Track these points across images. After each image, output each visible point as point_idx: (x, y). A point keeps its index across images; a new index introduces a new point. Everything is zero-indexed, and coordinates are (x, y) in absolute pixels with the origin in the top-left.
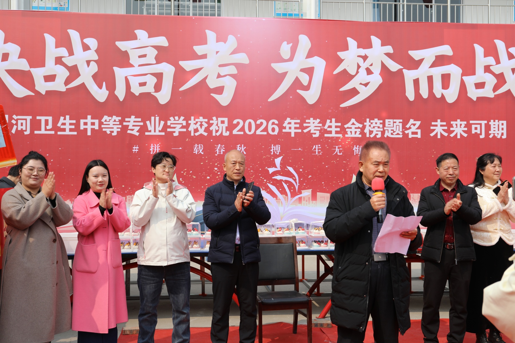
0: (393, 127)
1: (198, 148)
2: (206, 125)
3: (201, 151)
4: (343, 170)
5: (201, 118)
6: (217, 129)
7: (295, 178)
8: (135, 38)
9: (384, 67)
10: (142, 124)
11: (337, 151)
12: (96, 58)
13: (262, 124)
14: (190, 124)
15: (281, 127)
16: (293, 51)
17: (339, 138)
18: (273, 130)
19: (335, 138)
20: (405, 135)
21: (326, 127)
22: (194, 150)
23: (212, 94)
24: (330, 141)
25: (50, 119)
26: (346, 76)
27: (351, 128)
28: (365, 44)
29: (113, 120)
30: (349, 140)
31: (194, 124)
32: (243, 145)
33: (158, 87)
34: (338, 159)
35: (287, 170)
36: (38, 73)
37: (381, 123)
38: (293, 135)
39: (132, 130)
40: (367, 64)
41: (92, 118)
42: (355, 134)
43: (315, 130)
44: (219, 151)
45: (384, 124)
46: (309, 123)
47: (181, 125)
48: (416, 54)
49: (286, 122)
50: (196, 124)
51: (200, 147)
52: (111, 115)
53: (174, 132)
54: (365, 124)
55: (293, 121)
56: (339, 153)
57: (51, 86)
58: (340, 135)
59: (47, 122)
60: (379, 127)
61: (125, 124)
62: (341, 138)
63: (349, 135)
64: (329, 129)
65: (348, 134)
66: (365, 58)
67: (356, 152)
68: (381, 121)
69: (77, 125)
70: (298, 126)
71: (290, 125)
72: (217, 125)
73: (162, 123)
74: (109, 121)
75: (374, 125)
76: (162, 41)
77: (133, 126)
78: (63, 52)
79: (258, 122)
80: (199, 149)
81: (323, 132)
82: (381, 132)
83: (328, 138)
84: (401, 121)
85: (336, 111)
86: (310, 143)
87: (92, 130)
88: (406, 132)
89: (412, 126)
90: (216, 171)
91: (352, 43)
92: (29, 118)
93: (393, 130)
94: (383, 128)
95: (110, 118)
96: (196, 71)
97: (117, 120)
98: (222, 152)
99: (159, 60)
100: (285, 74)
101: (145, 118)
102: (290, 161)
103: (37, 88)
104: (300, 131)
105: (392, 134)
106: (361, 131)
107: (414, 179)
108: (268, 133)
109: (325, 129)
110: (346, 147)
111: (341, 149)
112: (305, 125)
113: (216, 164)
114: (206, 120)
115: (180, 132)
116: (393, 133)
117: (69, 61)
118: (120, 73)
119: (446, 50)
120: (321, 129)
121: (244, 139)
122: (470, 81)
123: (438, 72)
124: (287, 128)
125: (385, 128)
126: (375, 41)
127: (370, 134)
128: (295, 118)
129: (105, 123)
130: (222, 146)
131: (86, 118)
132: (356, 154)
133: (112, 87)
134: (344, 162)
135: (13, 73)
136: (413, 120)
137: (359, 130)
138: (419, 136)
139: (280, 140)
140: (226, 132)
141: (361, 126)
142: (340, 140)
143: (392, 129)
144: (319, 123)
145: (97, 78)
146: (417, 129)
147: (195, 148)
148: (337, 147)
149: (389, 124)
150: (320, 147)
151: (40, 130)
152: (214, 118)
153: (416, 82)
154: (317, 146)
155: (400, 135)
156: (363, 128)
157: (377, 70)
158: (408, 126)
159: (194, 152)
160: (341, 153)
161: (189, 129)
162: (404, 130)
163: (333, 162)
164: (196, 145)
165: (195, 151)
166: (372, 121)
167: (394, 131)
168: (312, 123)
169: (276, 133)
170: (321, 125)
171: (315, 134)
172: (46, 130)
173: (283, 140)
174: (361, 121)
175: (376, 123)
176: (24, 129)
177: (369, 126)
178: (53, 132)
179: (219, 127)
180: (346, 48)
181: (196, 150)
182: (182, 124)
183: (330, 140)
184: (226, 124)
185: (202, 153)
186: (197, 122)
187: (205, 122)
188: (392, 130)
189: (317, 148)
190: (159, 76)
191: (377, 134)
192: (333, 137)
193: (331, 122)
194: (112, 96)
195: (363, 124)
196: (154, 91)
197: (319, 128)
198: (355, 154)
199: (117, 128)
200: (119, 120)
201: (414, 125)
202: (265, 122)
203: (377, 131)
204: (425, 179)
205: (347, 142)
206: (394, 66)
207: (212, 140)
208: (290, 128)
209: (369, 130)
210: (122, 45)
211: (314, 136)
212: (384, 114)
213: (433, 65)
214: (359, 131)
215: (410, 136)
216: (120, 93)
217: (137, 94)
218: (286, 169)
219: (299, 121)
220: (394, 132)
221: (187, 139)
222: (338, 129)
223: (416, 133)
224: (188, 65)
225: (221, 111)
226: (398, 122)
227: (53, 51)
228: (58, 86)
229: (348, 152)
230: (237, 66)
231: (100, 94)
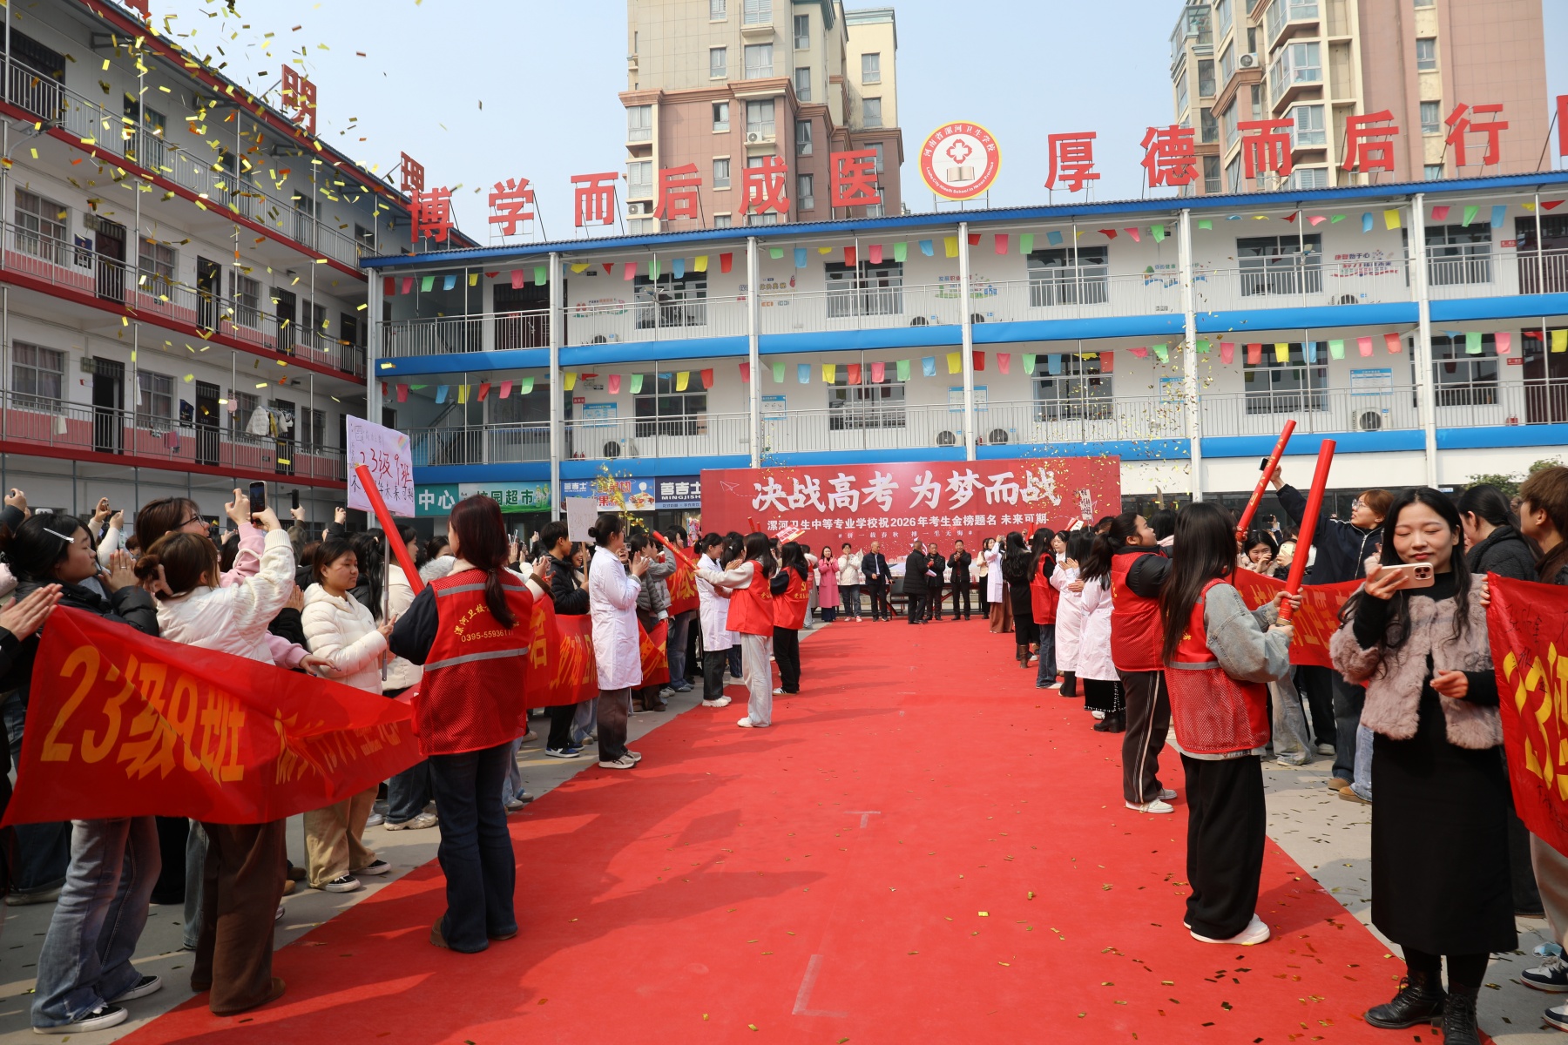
0: (980, 519)
2: (876, 522)
5: (874, 519)
6: (883, 524)
8: (838, 477)
9: (974, 486)
10: (843, 523)
11: (948, 533)
12: (819, 489)
14: (868, 522)
15: (917, 522)
16: (923, 480)
17: (949, 527)
18: (913, 523)
20: (987, 524)
21: (941, 521)
23: (879, 506)
25: (797, 521)
26: (952, 492)
27: (956, 521)
28: (963, 474)
29: (828, 521)
31: (870, 522)
33: (851, 503)
36: (790, 499)
38: (923, 526)
39: (838, 526)
40: (964, 485)
41: (818, 521)
42: (958, 524)
43: (935, 523)
46: (932, 519)
48: (992, 478)
49: (920, 519)
52: (827, 519)
53: (860, 526)
54: (964, 518)
55: (923, 519)
57: (798, 505)
58: (950, 525)
60: (972, 520)
61: (834, 523)
64: (943, 522)
65: (954, 524)
66: (963, 482)
68: (973, 517)
69: (811, 524)
70: (926, 521)
71: (922, 521)
72: (882, 522)
73: (854, 522)
74: (826, 522)
76: (852, 478)
77: (839, 524)
78: (802, 487)
79: (905, 520)
81: (940, 523)
82: (973, 523)
84: (985, 516)
85: (947, 512)
87: (819, 527)
91: (955, 473)
92: (786, 521)
93: (980, 521)
94: (974, 520)
96: (870, 494)
99: (851, 489)
100: (918, 493)
101: (845, 519)
103: (790, 507)
104: (927, 523)
108: (909, 525)
112: (930, 520)
114: (877, 520)
115: (863, 527)
116: (980, 523)
117: (806, 492)
118: (831, 496)
119: (1010, 475)
121: (897, 529)
122: (1023, 492)
123: (1005, 488)
124: (920, 522)
126: (969, 472)
127: (967, 524)
128: (924, 517)
129: (824, 523)
131: (815, 521)
133: (827, 504)
135: (780, 500)
136: (991, 515)
137: (961, 522)
140: (887, 525)
141: (961, 520)
145: (820, 500)
146: (994, 520)
149: (977, 518)
150: (939, 532)
152: (881, 518)
153: (993, 494)
155: (984, 523)
156: (963, 521)
157: (970, 488)
158: (988, 519)
161: (868, 525)
162: (986, 521)
164: (871, 532)
166: (968, 517)
168: (934, 519)
169: (914, 525)
170: (939, 520)
171: (936, 525)
174: (961, 516)
175: (970, 518)
177: (966, 520)
180: (952, 476)
182: (864, 522)
184: (887, 521)
186: (872, 521)
189: (937, 532)
190: (851, 497)
191: (971, 524)
192: (946, 526)
193: (944, 518)
194: (828, 509)
196: (849, 505)
197: (938, 522)
199: (831, 525)
200: (831, 521)
201: (992, 518)
202: (908, 520)
203: (971, 522)
206: (980, 486)
207: (880, 530)
209: (966, 522)
210: (832, 482)
212: (974, 513)
213: (1003, 484)
215: (990, 524)
216: (832, 507)
217: (840, 507)
219: (926, 518)
221: (867, 530)
222: (949, 522)
223: (993, 523)
224: (866, 490)
225: (884, 514)
226: (983, 517)
227: (797, 486)
228: (801, 505)
229: (954, 534)
230: (892, 489)
231: (822, 508)
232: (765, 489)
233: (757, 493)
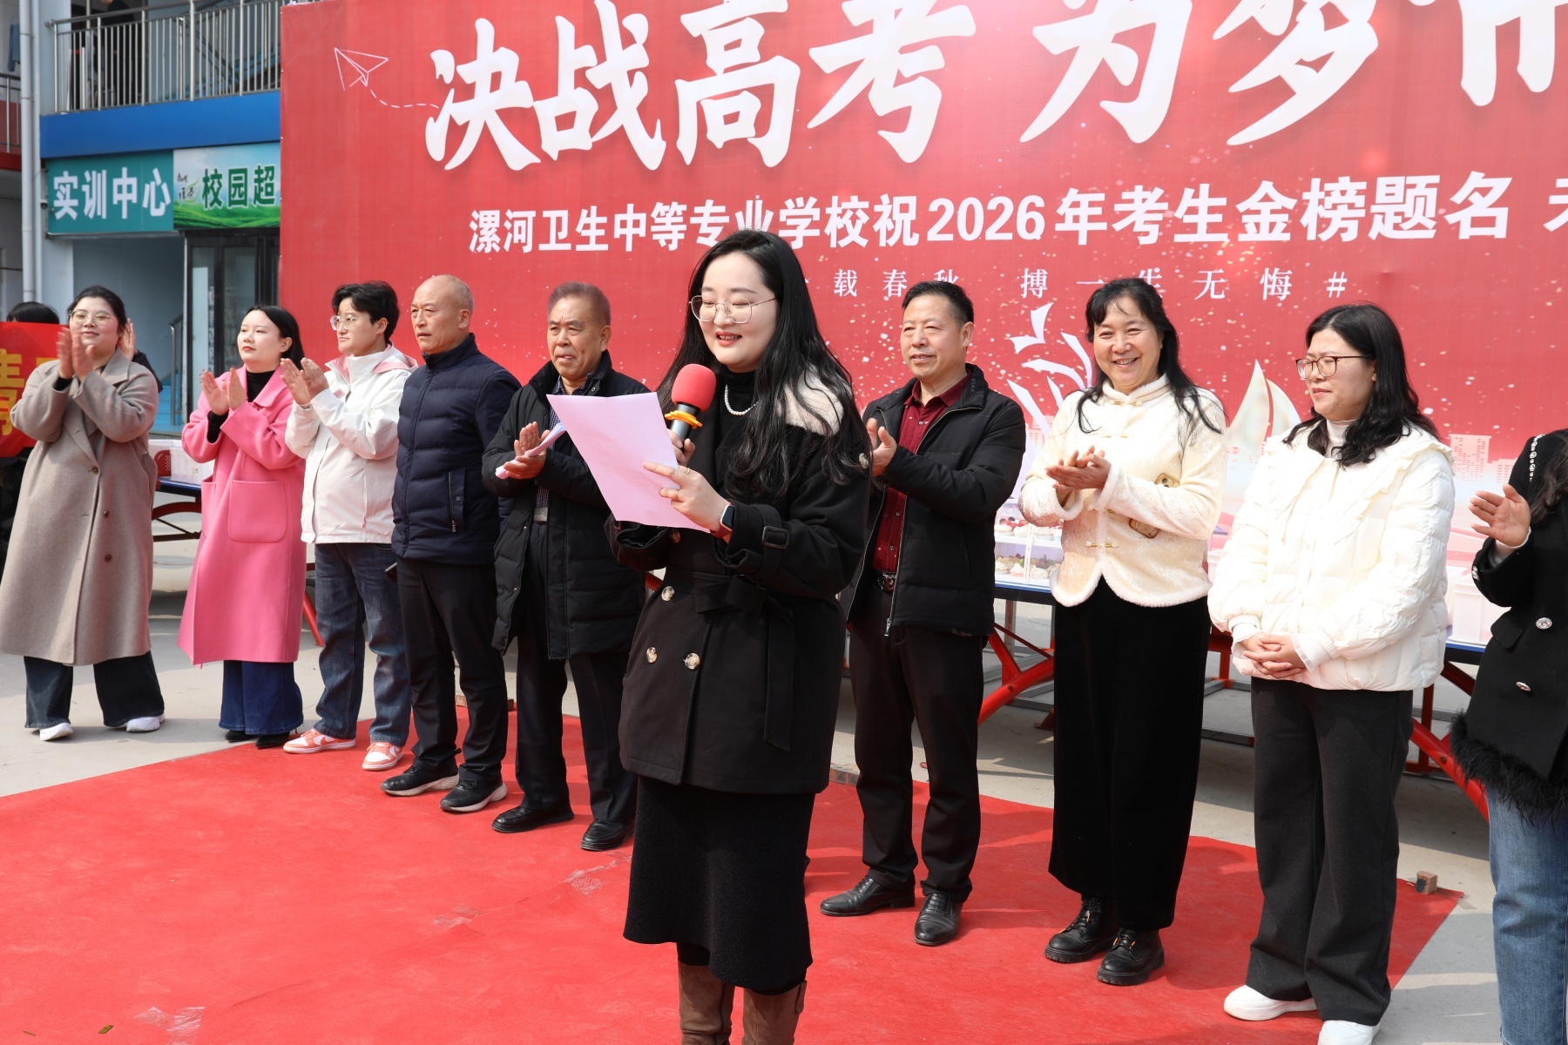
0: (1404, 203)
1: (845, 281)
2: (864, 218)
3: (851, 288)
4: (1223, 348)
5: (854, 198)
6: (891, 227)
7: (1081, 368)
10: (726, 219)
11: (1210, 286)
12: (644, 61)
13: (1001, 208)
14: (829, 215)
15: (1052, 217)
17: (1218, 245)
18: (1031, 226)
19: (1205, 246)
20: (1446, 231)
21: (1179, 213)
22: (837, 286)
23: (881, 133)
24: (1188, 255)
25: (564, 214)
26: (1256, 41)
27: (1258, 212)
29: (672, 213)
30: (1251, 253)
31: (839, 215)
32: (950, 271)
33: (763, 123)
34: (1211, 313)
35: (1063, 343)
36: (547, 111)
37: (1359, 192)
38: (1083, 240)
39: (707, 235)
41: (636, 211)
42: (1271, 231)
43: (1146, 222)
44: (893, 288)
45: (1370, 195)
46: (1131, 201)
47: (809, 221)
49: (1067, 201)
50: (841, 215)
51: (849, 278)
52: (667, 203)
53: (794, 238)
54: (1306, 196)
55: (1085, 199)
56: (1215, 294)
57: (567, 140)
58: (1223, 238)
59: (559, 220)
60: (1351, 206)
61: (693, 220)
62: (1224, 245)
63: (1250, 236)
64: (1188, 219)
65: (1246, 232)
67: (1269, 290)
68: (1363, 185)
69: (609, 227)
70: (1098, 211)
71: (1075, 211)
72: (891, 216)
73: (769, 215)
74: (665, 216)
75: (1336, 197)
77: (710, 225)
78: (587, 54)
79: (992, 205)
80: (847, 284)
81: (1170, 227)
82: (1356, 222)
83: (1185, 246)
84: (1436, 179)
85: (1215, 160)
86: (1131, 262)
87: (635, 237)
88: (1451, 219)
89: (1476, 198)
90: (884, 341)
92: (531, 214)
93: (1402, 214)
94: (1367, 207)
95: (667, 208)
96: (847, 71)
97: (679, 213)
98: (899, 290)
99: (766, 52)
100: (1070, 55)
101: (734, 205)
102: (1072, 317)
103: (545, 147)
104: (1103, 226)
105: (1397, 227)
106: (1290, 221)
107: (1468, 383)
108: (1016, 235)
109: (1175, 219)
110: (1238, 274)
111: (1222, 280)
112: (1118, 208)
113: (885, 324)
114: (866, 205)
115: (806, 239)
116: (1402, 225)
117: (598, 78)
118: (688, 92)
120: (1164, 218)
124: (1069, 219)
125: (1374, 209)
127: (1320, 230)
128: (1090, 189)
129: (657, 220)
130: (900, 275)
131: (624, 211)
132: (1269, 296)
133: (671, 134)
134: (1229, 321)
135: (508, 116)
136: (1483, 175)
137: (1285, 217)
138: (1500, 231)
139: (1048, 255)
140: (911, 236)
141: (1291, 203)
142: (1220, 253)
143: (1399, 208)
144: (1161, 200)
145: (646, 112)
146: (1496, 205)
147: (837, 280)
148: (1210, 274)
149: (1387, 195)
150: (1159, 276)
151: (547, 241)
152: (885, 198)
153: (1508, 35)
154: (1150, 271)
155: (1426, 228)
156: (1297, 210)
157: (1360, 7)
158: (1458, 198)
159: (836, 291)
160: (1220, 294)
161: (827, 231)
162: (1442, 211)
163: (1196, 321)
164: (841, 271)
165: (838, 288)
166: (1328, 187)
167: (1406, 216)
168: (1138, 201)
169: (1037, 234)
170: (1165, 206)
171: (1146, 234)
172: (558, 241)
173: (1054, 255)
174: (1292, 185)
175: (1343, 193)
176: (523, 241)
177: (1319, 205)
178: (567, 247)
179: (894, 222)
181: (841, 287)
182: (811, 216)
183: (1191, 253)
184: (912, 215)
185: (855, 294)
186: (844, 211)
187: (864, 210)
188: (1397, 214)
190: (765, 93)
191: (1344, 230)
192: (1201, 244)
193: (1196, 195)
194: (672, 153)
195: (1298, 197)
196: (754, 133)
197: (1159, 217)
198: (1265, 298)
199: (680, 232)
200: (683, 212)
201: (1484, 192)
202: (1008, 203)
203: (1343, 219)
204: (1511, 386)
205: (1242, 259)
207: (877, 259)
208: (1076, 219)
209: (1318, 216)
211: (1143, 241)
212: (1374, 159)
214: (1285, 223)
215: (1466, 232)
217: (719, 145)
218: (1059, 341)
219: (1101, 197)
220: (1405, 220)
221: (822, 257)
222: (1218, 218)
223: (1490, 222)
224: (827, 57)
225: (901, 178)
226: (1424, 186)
227: (571, 56)
228: (580, 138)
229: (1244, 290)
230: (945, 44)
231: (650, 151)
232: (468, 72)
233: (441, 88)
